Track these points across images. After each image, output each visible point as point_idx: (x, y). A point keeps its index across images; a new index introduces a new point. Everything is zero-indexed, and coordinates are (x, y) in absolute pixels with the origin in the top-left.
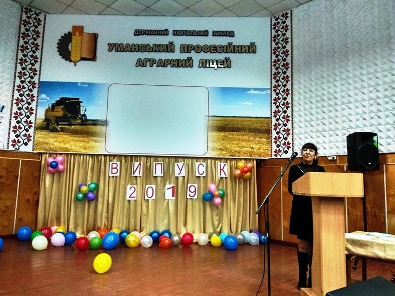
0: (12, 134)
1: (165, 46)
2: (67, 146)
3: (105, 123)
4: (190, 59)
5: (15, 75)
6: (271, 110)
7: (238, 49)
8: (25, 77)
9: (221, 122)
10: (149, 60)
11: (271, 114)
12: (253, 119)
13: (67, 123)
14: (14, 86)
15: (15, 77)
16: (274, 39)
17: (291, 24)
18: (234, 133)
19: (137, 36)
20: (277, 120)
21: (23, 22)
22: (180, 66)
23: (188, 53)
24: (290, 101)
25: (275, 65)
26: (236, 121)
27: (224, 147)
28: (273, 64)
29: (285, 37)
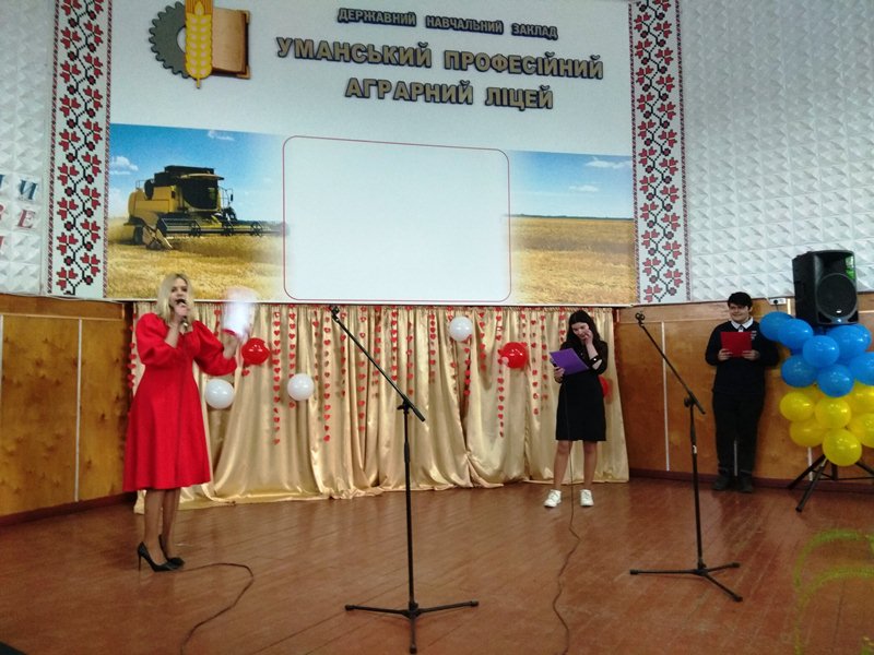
0: (57, 254)
1: (410, 53)
3: (280, 230)
5: (54, 105)
6: (636, 203)
7: (566, 67)
8: (75, 110)
9: (536, 229)
10: (377, 82)
11: (636, 213)
12: (600, 223)
13: (187, 228)
14: (54, 134)
15: (54, 111)
16: (639, 50)
17: (678, 20)
18: (563, 252)
19: (345, 25)
20: (651, 224)
22: (445, 98)
23: (460, 72)
24: (678, 185)
25: (642, 108)
26: (567, 226)
27: (544, 282)
28: (637, 104)
29: (663, 49)
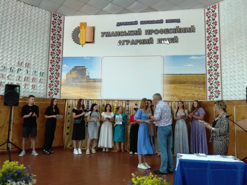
0: (48, 88)
1: (136, 32)
2: (79, 95)
3: (100, 81)
4: (151, 38)
5: (49, 54)
6: (206, 69)
7: (182, 30)
8: (54, 55)
9: (172, 78)
10: (126, 41)
11: (206, 72)
12: (193, 75)
13: (78, 81)
16: (207, 22)
17: (219, 12)
18: (181, 85)
19: (118, 27)
20: (211, 75)
21: (52, 23)
22: (145, 43)
23: (150, 35)
24: (219, 63)
25: (208, 40)
26: (182, 77)
27: (174, 94)
28: (207, 39)
29: (214, 21)
